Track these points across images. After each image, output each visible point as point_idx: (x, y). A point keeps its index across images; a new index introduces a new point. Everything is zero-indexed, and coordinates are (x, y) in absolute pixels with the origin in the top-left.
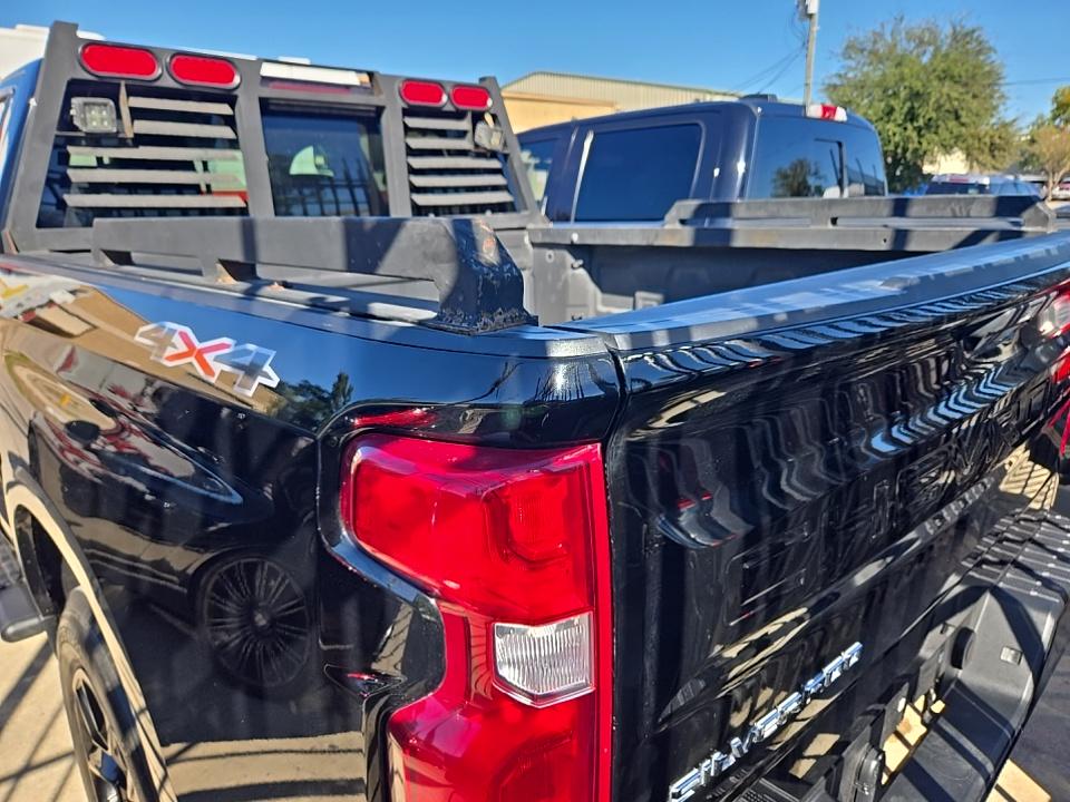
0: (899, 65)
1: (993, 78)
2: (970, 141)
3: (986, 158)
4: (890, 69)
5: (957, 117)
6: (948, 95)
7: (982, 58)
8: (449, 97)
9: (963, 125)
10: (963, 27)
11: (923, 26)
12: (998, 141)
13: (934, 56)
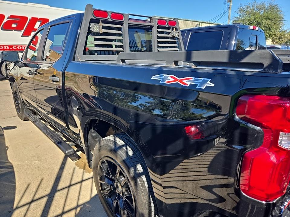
0: (254, 15)
1: (281, 19)
2: (273, 36)
3: (277, 41)
4: (252, 16)
5: (270, 29)
6: (268, 23)
7: (277, 13)
8: (167, 24)
9: (271, 32)
10: (272, 5)
11: (261, 4)
12: (281, 36)
13: (264, 12)
